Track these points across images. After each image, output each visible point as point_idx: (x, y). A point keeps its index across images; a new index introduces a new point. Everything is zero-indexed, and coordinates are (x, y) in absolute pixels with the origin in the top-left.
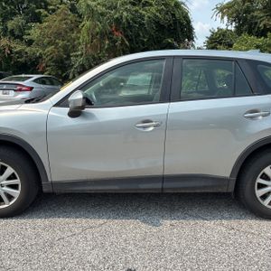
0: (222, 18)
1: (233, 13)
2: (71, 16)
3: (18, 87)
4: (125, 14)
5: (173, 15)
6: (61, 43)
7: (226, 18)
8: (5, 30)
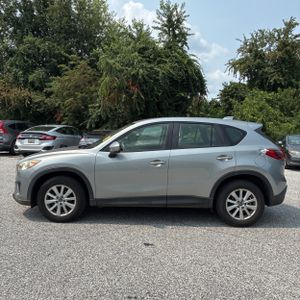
0: (235, 73)
1: (244, 69)
2: (90, 70)
3: (43, 137)
4: (141, 71)
5: (186, 72)
6: (80, 95)
7: (238, 73)
8: (26, 82)
